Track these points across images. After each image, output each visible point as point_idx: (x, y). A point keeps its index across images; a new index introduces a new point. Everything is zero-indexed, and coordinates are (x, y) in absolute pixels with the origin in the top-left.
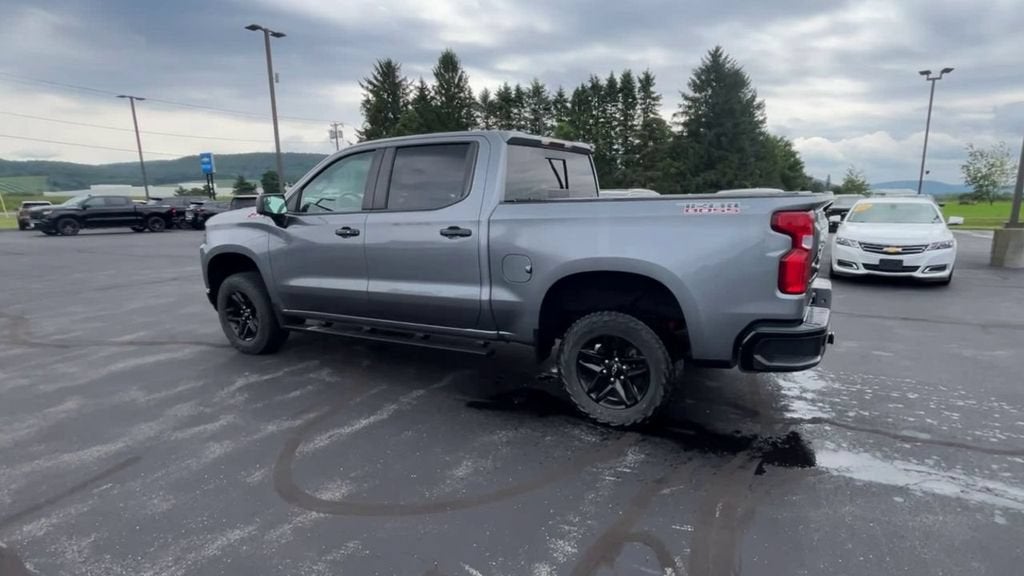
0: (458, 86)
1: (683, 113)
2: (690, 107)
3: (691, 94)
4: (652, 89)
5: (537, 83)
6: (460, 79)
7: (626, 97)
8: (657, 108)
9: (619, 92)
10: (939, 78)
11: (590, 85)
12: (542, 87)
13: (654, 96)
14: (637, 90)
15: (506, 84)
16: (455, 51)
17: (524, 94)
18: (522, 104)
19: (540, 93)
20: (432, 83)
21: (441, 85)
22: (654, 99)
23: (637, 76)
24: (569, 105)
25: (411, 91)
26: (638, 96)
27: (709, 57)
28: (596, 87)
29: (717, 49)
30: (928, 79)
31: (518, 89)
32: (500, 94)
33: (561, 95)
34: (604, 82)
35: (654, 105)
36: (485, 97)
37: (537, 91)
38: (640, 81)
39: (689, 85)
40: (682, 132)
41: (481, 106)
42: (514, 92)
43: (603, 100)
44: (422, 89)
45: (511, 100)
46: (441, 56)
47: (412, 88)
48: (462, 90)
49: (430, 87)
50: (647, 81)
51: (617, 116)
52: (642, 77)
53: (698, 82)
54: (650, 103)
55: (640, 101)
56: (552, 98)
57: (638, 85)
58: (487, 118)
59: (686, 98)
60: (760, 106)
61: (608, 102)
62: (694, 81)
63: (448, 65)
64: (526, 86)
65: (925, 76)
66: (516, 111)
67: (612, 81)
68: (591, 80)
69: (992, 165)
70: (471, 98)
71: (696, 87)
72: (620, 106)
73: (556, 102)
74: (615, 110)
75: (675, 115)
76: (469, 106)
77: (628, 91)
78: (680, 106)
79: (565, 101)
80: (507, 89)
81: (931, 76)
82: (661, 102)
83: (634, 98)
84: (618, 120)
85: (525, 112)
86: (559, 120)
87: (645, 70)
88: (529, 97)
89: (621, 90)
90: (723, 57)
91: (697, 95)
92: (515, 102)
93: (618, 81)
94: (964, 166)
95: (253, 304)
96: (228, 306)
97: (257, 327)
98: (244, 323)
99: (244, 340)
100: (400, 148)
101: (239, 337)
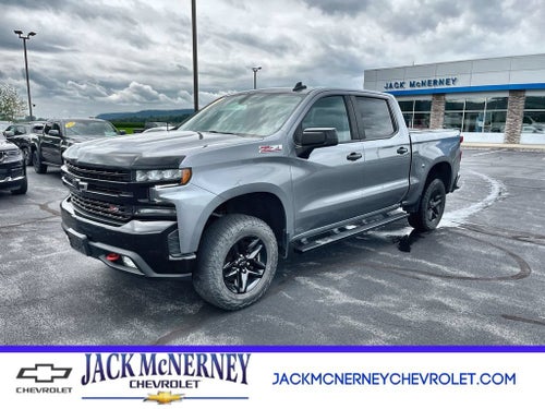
10: (28, 38)
30: (20, 37)
65: (18, 35)
81: (22, 36)
95: (264, 245)
96: (226, 262)
97: (264, 268)
98: (239, 274)
99: (245, 292)
100: (357, 96)
101: (239, 293)
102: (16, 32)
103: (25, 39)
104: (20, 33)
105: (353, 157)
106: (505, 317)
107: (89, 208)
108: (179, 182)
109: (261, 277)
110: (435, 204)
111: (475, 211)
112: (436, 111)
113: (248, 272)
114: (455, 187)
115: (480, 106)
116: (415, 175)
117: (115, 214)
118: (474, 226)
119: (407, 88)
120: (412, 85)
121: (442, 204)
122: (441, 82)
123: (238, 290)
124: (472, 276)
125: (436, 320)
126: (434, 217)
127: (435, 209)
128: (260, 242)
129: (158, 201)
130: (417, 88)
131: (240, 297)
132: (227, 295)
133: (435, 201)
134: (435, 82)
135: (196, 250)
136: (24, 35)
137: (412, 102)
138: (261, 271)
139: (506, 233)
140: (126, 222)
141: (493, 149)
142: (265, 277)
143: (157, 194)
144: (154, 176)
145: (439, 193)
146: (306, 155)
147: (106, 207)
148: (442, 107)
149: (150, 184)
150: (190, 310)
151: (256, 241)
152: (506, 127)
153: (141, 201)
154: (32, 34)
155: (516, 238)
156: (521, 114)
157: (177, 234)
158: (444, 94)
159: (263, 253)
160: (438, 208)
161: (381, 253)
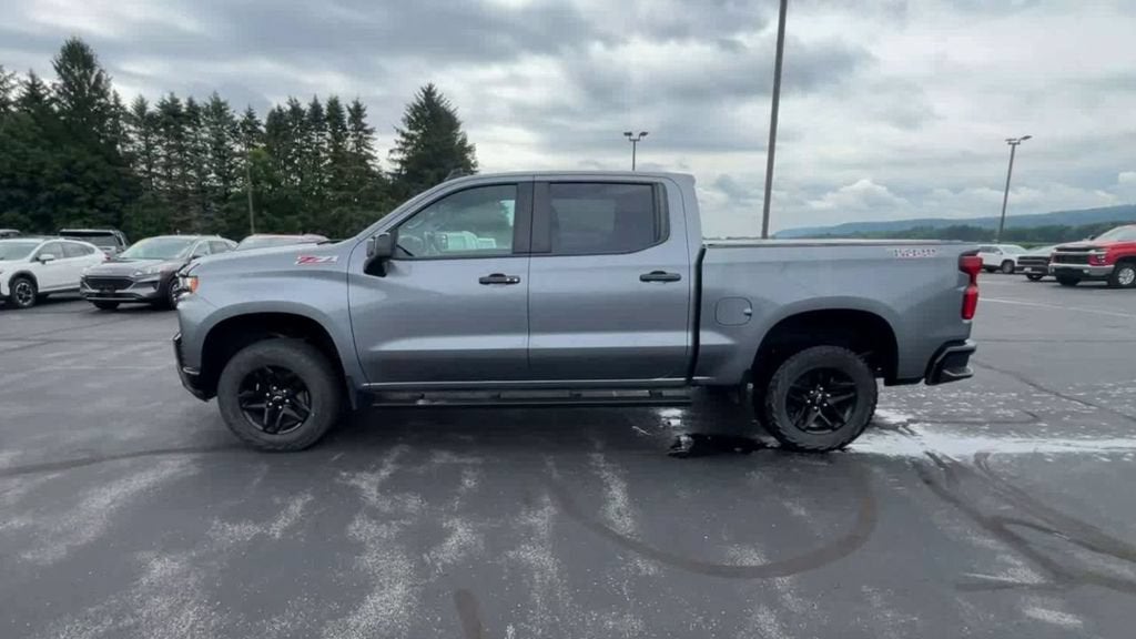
0: (95, 88)
1: (400, 150)
2: (405, 144)
3: (407, 130)
4: (363, 120)
5: (217, 99)
6: (99, 79)
7: (334, 126)
8: (370, 142)
9: (325, 120)
10: (638, 140)
11: (289, 108)
12: (224, 104)
13: (367, 128)
14: (346, 120)
15: (172, 94)
16: (85, 41)
17: (199, 109)
18: (199, 122)
19: (221, 111)
20: (50, 80)
21: (68, 84)
22: (367, 132)
23: (346, 104)
24: (264, 129)
25: (13, 87)
26: (348, 127)
27: (422, 94)
28: (296, 111)
29: (430, 88)
30: (631, 140)
31: (191, 102)
32: (163, 106)
33: (250, 115)
34: (305, 106)
35: (367, 139)
36: (141, 107)
37: (218, 109)
38: (350, 110)
39: (404, 120)
40: (401, 170)
41: (136, 119)
42: (185, 106)
43: (305, 127)
44: (34, 87)
45: (183, 115)
46: (64, 44)
47: (13, 82)
48: (103, 94)
49: (47, 82)
50: (358, 112)
51: (326, 146)
52: (352, 106)
53: (414, 118)
54: (361, 137)
55: (352, 133)
56: (239, 117)
57: (347, 115)
58: (146, 135)
59: (403, 135)
60: (470, 149)
61: (312, 130)
62: (409, 117)
63: (76, 58)
64: (202, 100)
65: (628, 137)
66: (189, 130)
67: (316, 107)
68: (290, 103)
70: (117, 104)
71: (412, 124)
72: (328, 135)
73: (243, 125)
74: (323, 139)
75: (391, 151)
76: (115, 116)
77: (336, 119)
78: (397, 142)
79: (258, 123)
80: (175, 101)
81: (632, 137)
82: (374, 135)
83: (345, 129)
84: (327, 151)
85: (203, 131)
86: (249, 146)
87: (355, 99)
88: (207, 114)
89: (328, 118)
90: (437, 95)
91: (413, 132)
92: (189, 118)
93: (324, 107)
95: (303, 382)
96: (242, 389)
97: (308, 414)
98: (274, 410)
99: (275, 433)
104: (630, 134)
105: (497, 279)
113: (286, 410)
116: (717, 329)
123: (266, 427)
124: (627, 531)
127: (830, 412)
128: (298, 378)
135: (200, 366)
138: (304, 415)
154: (643, 134)
160: (846, 410)
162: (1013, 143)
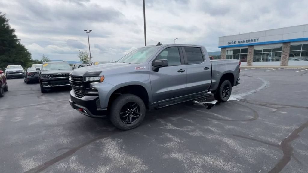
10: (89, 33)
30: (86, 32)
65: (85, 31)
69: (86, 56)
81: (87, 32)
94: (79, 56)
95: (138, 105)
96: (121, 112)
97: (139, 115)
98: (129, 116)
99: (131, 123)
100: (184, 47)
101: (128, 124)
102: (85, 30)
103: (88, 33)
104: (86, 30)
105: (181, 71)
106: (234, 135)
107: (77, 92)
108: (99, 81)
109: (138, 118)
110: (226, 91)
111: (249, 94)
112: (250, 53)
113: (132, 116)
114: (237, 84)
115: (270, 50)
116: (214, 79)
117: (81, 94)
118: (245, 100)
119: (237, 43)
120: (239, 42)
121: (230, 90)
122: (252, 41)
123: (127, 122)
124: (231, 119)
125: (204, 136)
126: (226, 96)
127: (227, 93)
128: (137, 105)
129: (93, 88)
130: (241, 44)
131: (128, 125)
132: (122, 124)
133: (227, 89)
134: (249, 41)
135: (107, 107)
136: (88, 31)
137: (240, 49)
138: (138, 116)
139: (257, 103)
140: (83, 96)
141: (274, 68)
142: (140, 118)
143: (92, 86)
144: (92, 79)
145: (228, 86)
146: (156, 70)
147: (79, 91)
148: (253, 51)
149: (90, 82)
150: (110, 130)
151: (135, 104)
152: (281, 59)
153: (86, 88)
154: (91, 31)
155: (260, 105)
156: (289, 52)
157: (99, 101)
158: (253, 46)
159: (139, 108)
160: (228, 92)
161: (198, 110)
162: (175, 40)
